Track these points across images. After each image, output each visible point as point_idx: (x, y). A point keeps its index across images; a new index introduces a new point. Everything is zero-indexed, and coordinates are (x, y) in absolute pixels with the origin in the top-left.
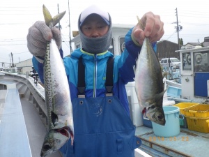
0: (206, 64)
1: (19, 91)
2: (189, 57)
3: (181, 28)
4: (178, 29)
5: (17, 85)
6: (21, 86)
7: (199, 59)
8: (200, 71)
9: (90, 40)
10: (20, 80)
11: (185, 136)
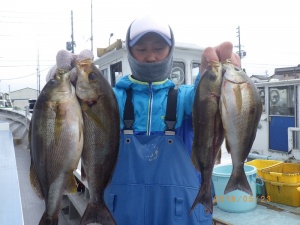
0: (284, 105)
1: (14, 134)
2: (263, 94)
3: (245, 54)
4: (240, 55)
5: (11, 126)
6: (16, 126)
7: (275, 97)
8: (278, 115)
9: (144, 66)
10: (16, 118)
11: (265, 210)
